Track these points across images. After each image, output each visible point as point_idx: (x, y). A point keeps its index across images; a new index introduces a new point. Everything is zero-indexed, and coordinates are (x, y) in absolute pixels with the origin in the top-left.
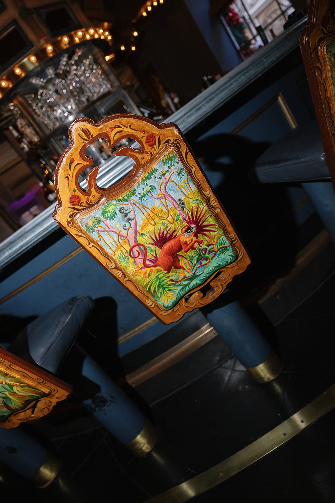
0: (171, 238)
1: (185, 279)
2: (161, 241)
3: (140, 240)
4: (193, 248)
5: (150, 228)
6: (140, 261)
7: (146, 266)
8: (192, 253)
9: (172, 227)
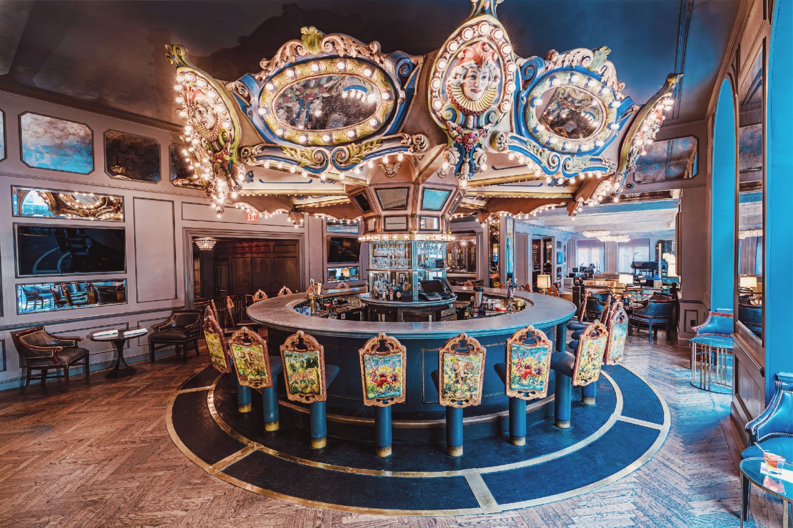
0: (385, 377)
1: (381, 392)
2: (382, 376)
3: (377, 372)
4: (389, 384)
5: (382, 370)
6: (372, 378)
7: (372, 380)
8: (388, 385)
9: (387, 374)
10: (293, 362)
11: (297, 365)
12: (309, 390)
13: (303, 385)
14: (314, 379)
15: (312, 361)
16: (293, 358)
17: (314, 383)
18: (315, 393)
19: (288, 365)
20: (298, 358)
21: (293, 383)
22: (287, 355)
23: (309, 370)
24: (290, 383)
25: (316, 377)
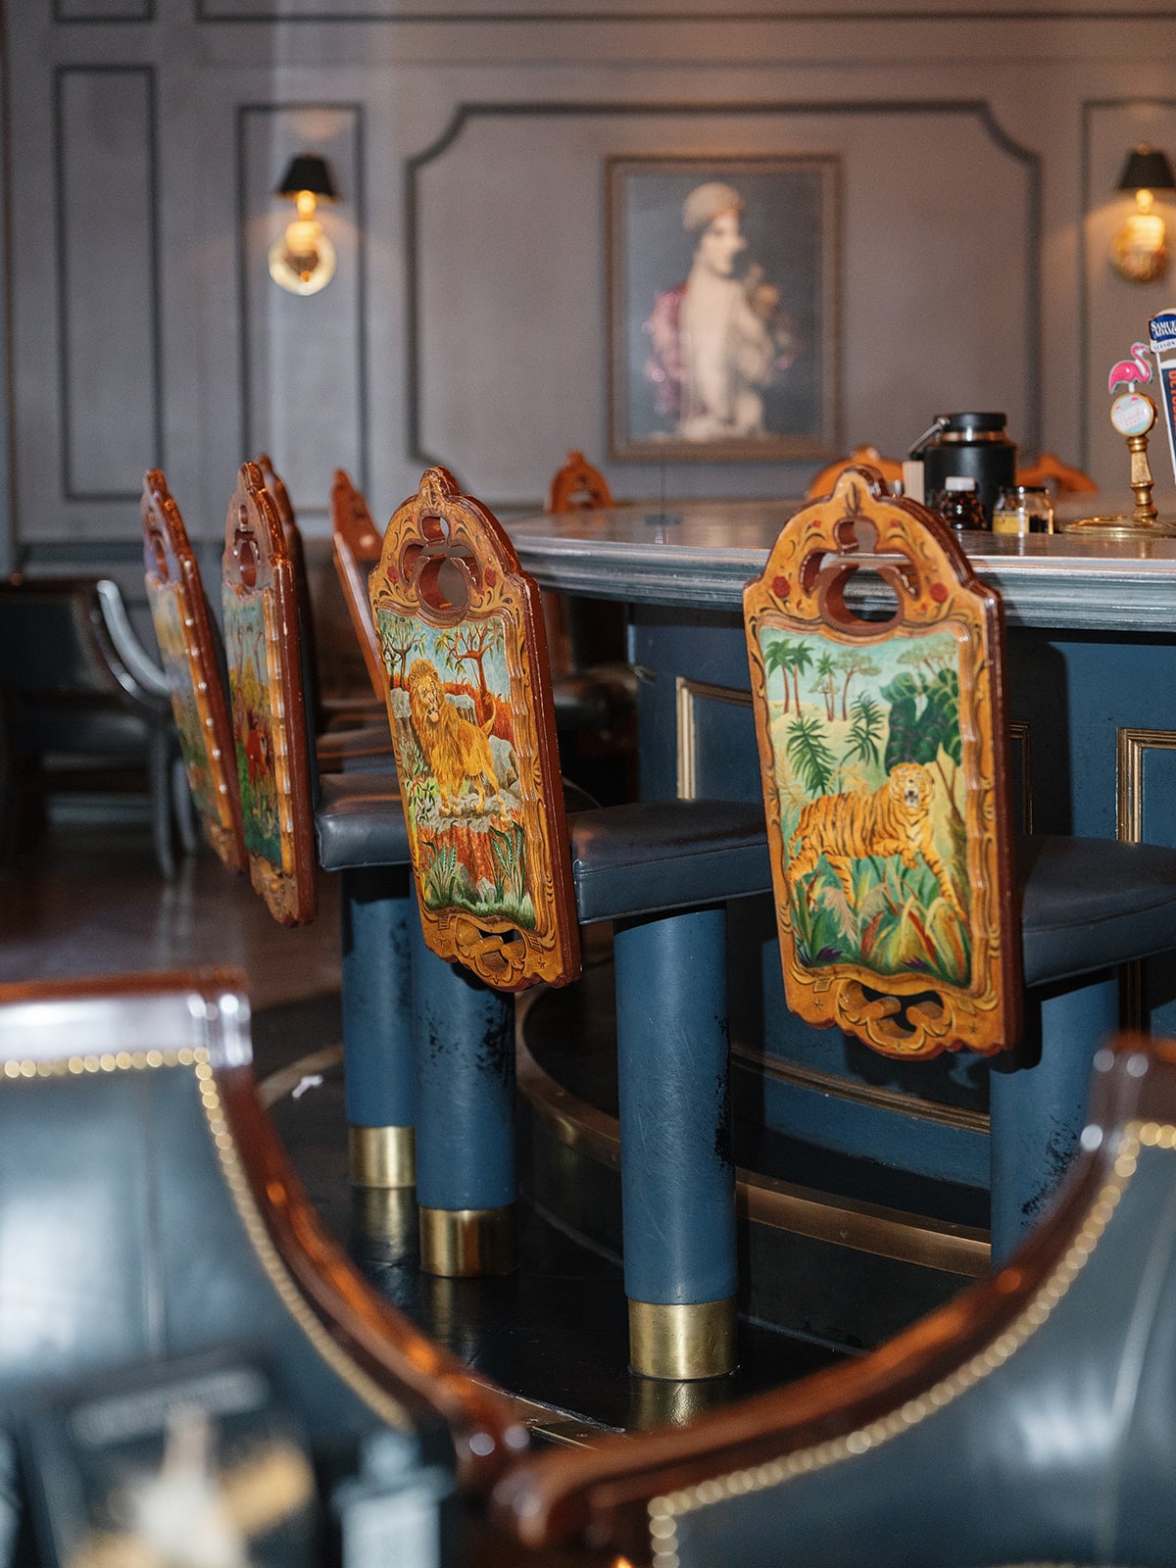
10: (813, 705)
11: (836, 736)
12: (898, 944)
13: (870, 899)
14: (933, 853)
15: (921, 703)
16: (811, 673)
17: (937, 890)
18: (943, 976)
19: (779, 729)
20: (840, 678)
21: (811, 880)
22: (778, 649)
23: (908, 776)
24: (797, 875)
25: (949, 844)
